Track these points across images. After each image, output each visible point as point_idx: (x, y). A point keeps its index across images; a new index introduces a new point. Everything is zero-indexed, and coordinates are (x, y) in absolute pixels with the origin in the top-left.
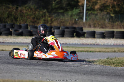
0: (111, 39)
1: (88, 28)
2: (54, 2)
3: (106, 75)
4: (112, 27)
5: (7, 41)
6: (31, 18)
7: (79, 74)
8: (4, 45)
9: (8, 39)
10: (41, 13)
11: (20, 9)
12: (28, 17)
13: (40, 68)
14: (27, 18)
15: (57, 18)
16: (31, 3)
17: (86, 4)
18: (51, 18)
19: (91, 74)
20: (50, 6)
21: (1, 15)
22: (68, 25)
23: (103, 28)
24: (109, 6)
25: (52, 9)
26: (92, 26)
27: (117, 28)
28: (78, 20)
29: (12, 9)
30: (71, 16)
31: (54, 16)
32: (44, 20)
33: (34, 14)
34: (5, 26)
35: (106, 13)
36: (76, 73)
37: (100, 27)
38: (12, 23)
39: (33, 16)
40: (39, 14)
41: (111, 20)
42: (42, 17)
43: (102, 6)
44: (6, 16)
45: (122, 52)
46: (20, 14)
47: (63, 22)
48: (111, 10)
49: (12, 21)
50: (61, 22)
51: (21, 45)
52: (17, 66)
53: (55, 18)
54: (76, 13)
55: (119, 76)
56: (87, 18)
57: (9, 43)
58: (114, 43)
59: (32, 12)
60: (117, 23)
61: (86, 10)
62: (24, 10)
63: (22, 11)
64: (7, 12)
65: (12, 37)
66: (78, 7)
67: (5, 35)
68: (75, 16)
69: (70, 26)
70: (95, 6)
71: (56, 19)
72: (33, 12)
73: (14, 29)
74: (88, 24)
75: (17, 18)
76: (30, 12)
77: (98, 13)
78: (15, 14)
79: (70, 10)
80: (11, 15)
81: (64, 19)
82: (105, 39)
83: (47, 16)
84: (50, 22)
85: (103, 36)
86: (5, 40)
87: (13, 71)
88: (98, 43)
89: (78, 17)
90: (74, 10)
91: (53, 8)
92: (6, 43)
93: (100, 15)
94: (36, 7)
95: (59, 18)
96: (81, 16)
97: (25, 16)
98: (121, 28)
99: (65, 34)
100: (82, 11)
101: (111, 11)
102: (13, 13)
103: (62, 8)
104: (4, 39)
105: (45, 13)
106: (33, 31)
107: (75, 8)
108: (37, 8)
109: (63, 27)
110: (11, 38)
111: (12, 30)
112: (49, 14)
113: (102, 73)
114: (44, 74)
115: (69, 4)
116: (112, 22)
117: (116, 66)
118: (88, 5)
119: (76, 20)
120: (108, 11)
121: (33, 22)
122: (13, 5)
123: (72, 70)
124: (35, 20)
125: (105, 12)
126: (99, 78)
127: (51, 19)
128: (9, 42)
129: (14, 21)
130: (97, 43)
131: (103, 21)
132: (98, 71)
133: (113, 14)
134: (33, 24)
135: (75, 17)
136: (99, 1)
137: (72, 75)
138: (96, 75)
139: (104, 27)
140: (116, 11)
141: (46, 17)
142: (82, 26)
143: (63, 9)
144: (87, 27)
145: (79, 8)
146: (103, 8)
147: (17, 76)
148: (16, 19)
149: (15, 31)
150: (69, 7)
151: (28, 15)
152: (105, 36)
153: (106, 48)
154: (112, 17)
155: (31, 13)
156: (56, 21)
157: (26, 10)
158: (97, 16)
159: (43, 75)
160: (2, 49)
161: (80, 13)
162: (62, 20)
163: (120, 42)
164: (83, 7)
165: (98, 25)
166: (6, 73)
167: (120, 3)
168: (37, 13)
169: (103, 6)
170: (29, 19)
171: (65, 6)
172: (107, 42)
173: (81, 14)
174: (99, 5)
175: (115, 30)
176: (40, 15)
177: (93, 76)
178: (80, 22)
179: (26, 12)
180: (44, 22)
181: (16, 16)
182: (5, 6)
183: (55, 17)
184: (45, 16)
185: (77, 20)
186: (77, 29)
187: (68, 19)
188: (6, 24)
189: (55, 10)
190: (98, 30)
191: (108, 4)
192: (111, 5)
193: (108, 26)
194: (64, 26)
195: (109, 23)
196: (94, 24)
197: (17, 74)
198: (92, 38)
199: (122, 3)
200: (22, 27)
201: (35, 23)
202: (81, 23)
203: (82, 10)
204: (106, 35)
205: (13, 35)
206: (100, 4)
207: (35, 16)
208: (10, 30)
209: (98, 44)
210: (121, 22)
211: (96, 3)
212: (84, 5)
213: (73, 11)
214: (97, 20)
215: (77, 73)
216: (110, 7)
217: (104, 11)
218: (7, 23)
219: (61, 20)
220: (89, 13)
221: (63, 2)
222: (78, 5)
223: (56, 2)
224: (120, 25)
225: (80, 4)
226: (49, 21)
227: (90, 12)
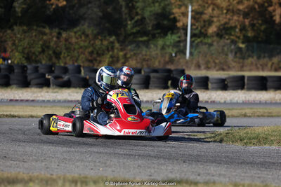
0: (239, 91)
1: (195, 70)
2: (129, 22)
3: (227, 163)
4: (242, 69)
5: (41, 99)
6: (86, 53)
7: (176, 162)
8: (34, 107)
9: (43, 94)
10: (105, 43)
11: (64, 35)
12: (81, 50)
13: (101, 150)
14: (78, 52)
15: (135, 52)
16: (87, 24)
17: (191, 26)
18: (124, 52)
19: (198, 161)
20: (122, 29)
21: (30, 48)
22: (156, 64)
23: (223, 70)
24: (236, 27)
25: (127, 36)
26: (203, 67)
27: (250, 70)
28: (176, 56)
29: (50, 37)
30: (163, 48)
31: (129, 47)
32: (112, 57)
33: (93, 44)
34: (36, 69)
35: (229, 41)
36: (169, 159)
37: (217, 68)
38: (51, 64)
39: (90, 49)
40: (102, 44)
41: (238, 55)
42: (108, 50)
43: (221, 27)
44: (38, 49)
45: (258, 116)
46: (65, 45)
47: (147, 61)
48: (238, 35)
49: (50, 59)
50: (144, 60)
51: (66, 104)
52: (57, 148)
53: (132, 53)
54: (172, 41)
55: (251, 163)
56: (193, 50)
57: (44, 101)
58: (244, 99)
59: (88, 41)
60: (250, 60)
61: (191, 37)
62: (71, 37)
63: (70, 40)
64: (41, 43)
65: (50, 90)
66: (175, 31)
67: (37, 87)
68: (171, 47)
69: (161, 67)
70: (208, 28)
71: (135, 54)
72: (90, 41)
73: (54, 75)
74: (195, 62)
75: (60, 53)
76: (85, 41)
77: (213, 42)
78: (55, 46)
79: (161, 37)
80: (48, 47)
81: (148, 53)
82: (226, 92)
83: (117, 49)
84: (122, 61)
85: (223, 85)
86: (37, 97)
87: (50, 157)
88: (213, 99)
89: (175, 50)
90: (169, 36)
91: (129, 32)
92: (38, 101)
93: (217, 45)
94: (95, 32)
95: (139, 52)
96: (182, 48)
97: (75, 49)
98: (258, 69)
99: (151, 82)
100: (183, 38)
101: (239, 37)
102: (52, 44)
103: (145, 33)
104: (35, 95)
105: (112, 43)
106: (90, 78)
107: (170, 32)
108: (99, 34)
109: (147, 70)
110: (48, 92)
111: (50, 77)
112: (121, 46)
113: (218, 159)
114: (108, 163)
115: (158, 26)
116: (240, 58)
117: (246, 144)
118: (194, 27)
119: (171, 55)
120: (232, 37)
121: (91, 61)
122: (51, 28)
123: (162, 154)
124: (95, 56)
125: (227, 39)
126: (212, 168)
127: (125, 55)
128: (44, 99)
129: (54, 60)
130: (211, 100)
131: (224, 57)
132: (210, 154)
133: (243, 43)
134: (91, 65)
135: (170, 50)
136: (215, 19)
137: (162, 164)
138: (206, 162)
139: (225, 67)
140: (249, 37)
141: (116, 51)
142: (184, 67)
143: (147, 36)
144: (193, 68)
145: (178, 33)
146: (223, 32)
147: (56, 167)
148: (57, 55)
149: (56, 78)
150: (159, 31)
151: (81, 47)
152: (226, 85)
153: (229, 109)
154: (240, 49)
155: (86, 44)
156: (135, 58)
157: (77, 38)
158: (212, 48)
159: (105, 163)
160: (30, 113)
161: (179, 42)
162: (144, 57)
163: (255, 98)
164: (186, 30)
165: (213, 65)
166: (37, 161)
167: (255, 22)
168: (98, 43)
169: (224, 28)
170: (82, 56)
171: (150, 28)
172: (231, 97)
173: (182, 44)
174: (216, 26)
175: (247, 74)
176: (104, 47)
177: (201, 165)
178: (179, 59)
179: (76, 41)
180: (111, 59)
181: (58, 49)
182: (36, 30)
183: (132, 51)
184: (113, 48)
185: (174, 55)
186: (174, 73)
187: (156, 53)
188: (39, 65)
189: (132, 37)
190: (214, 74)
191: (232, 24)
192: (239, 27)
193: (234, 67)
194: (149, 66)
195: (235, 60)
196: (207, 62)
197: (57, 163)
198: (203, 90)
199: (260, 22)
200: (70, 72)
201: (94, 62)
202: (181, 60)
203: (183, 35)
204: (229, 85)
205: (51, 85)
206: (218, 24)
207: (95, 49)
208: (47, 76)
209: (214, 102)
210: (259, 58)
211: (210, 23)
212: (187, 26)
213: (167, 37)
214: (212, 54)
215: (171, 159)
216: (237, 30)
217: (225, 38)
218: (41, 63)
219: (143, 55)
220: (196, 42)
221: (148, 21)
222: (176, 26)
223: (133, 22)
224: (256, 65)
225: (179, 24)
226: (121, 58)
227: (199, 40)
